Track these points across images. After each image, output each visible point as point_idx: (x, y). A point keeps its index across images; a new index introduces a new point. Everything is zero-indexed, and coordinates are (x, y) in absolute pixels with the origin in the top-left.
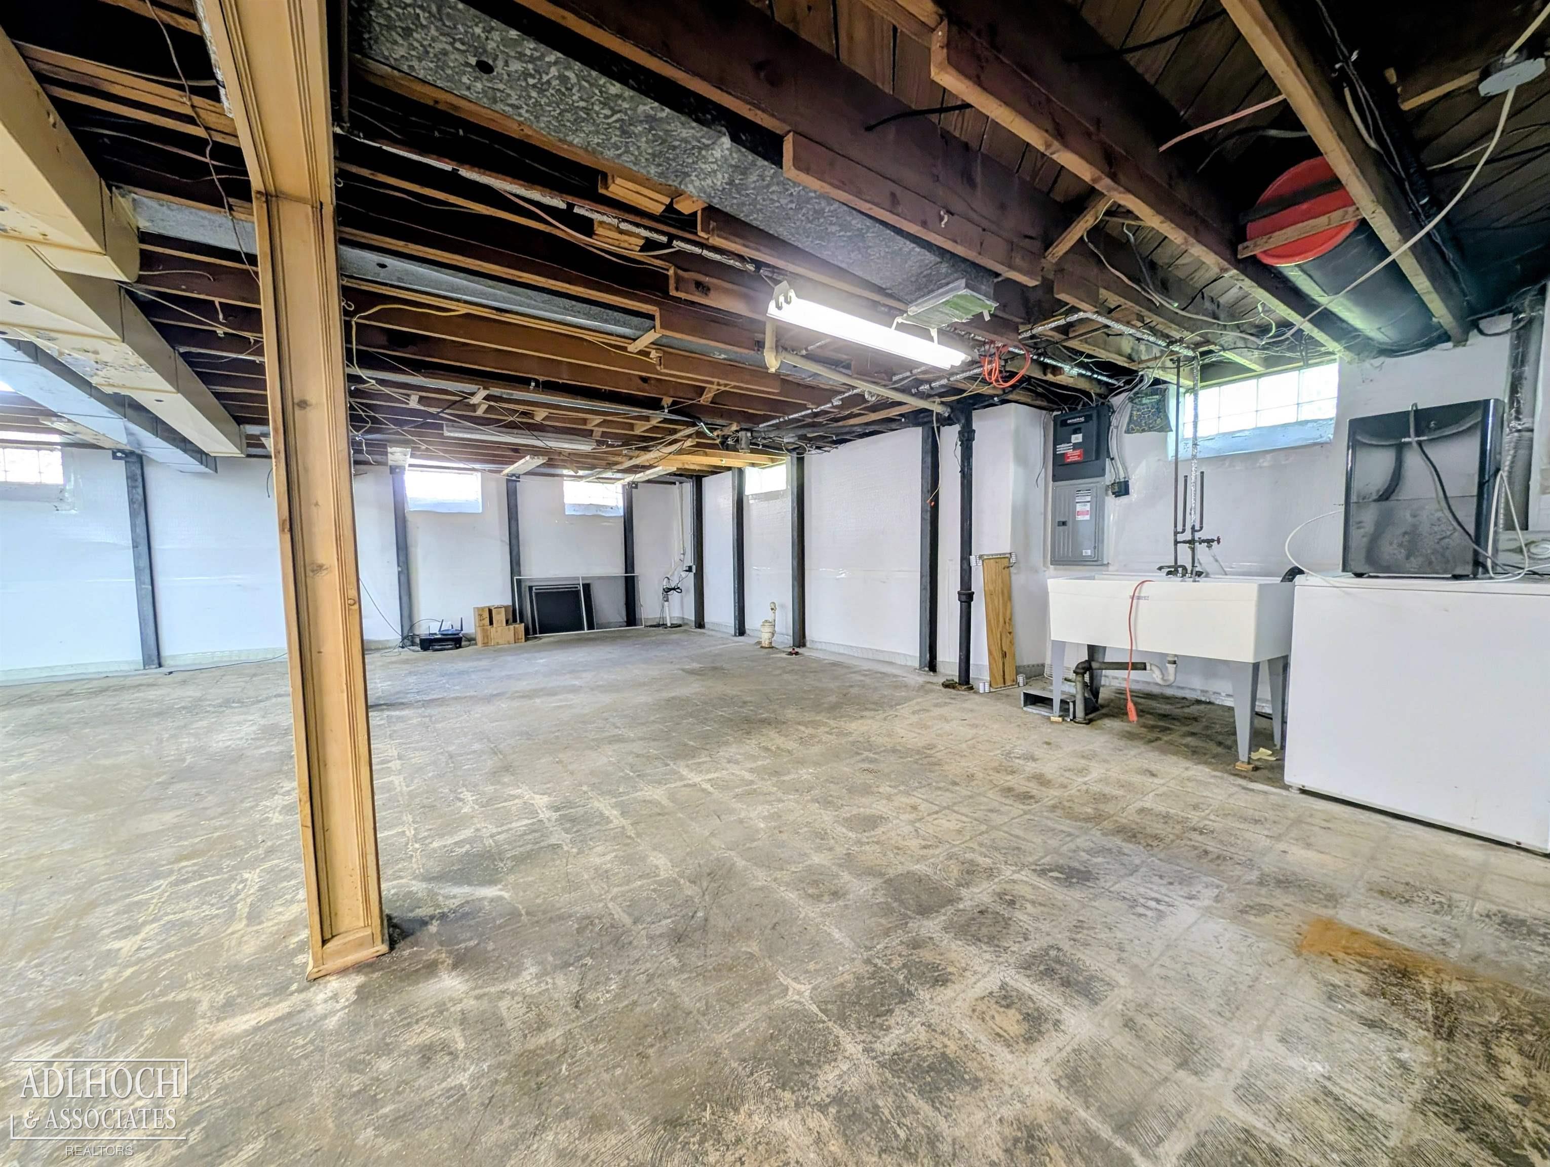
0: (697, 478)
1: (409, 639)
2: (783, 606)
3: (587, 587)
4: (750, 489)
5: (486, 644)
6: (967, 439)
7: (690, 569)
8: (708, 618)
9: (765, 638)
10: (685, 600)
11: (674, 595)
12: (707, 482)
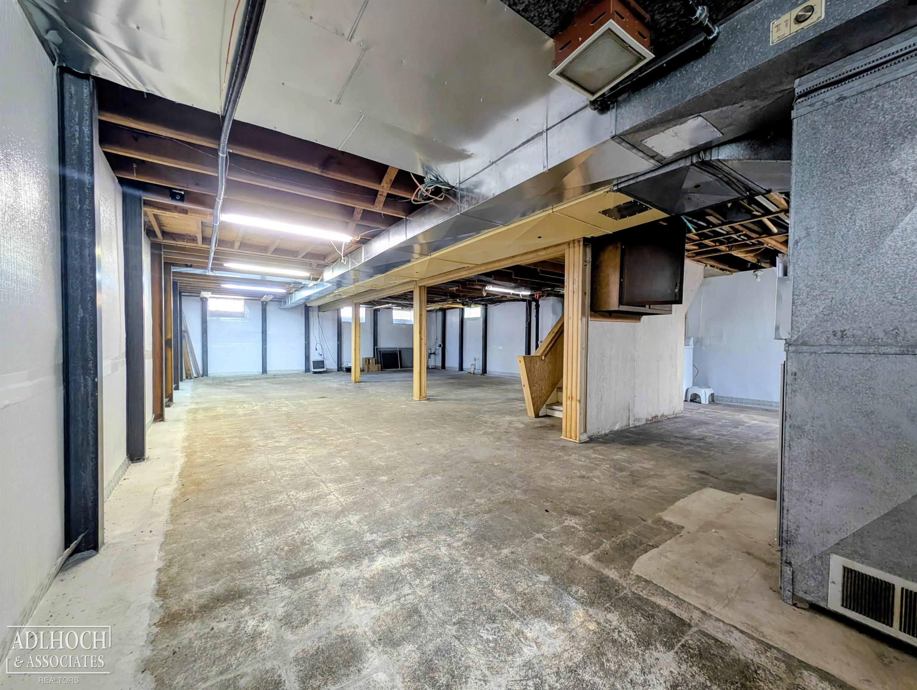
0: (444, 311)
1: (340, 369)
2: (478, 359)
3: (400, 351)
4: (466, 316)
5: (368, 371)
6: (537, 306)
7: (440, 346)
8: (447, 365)
9: (472, 371)
10: (437, 358)
11: (432, 356)
12: (448, 312)
